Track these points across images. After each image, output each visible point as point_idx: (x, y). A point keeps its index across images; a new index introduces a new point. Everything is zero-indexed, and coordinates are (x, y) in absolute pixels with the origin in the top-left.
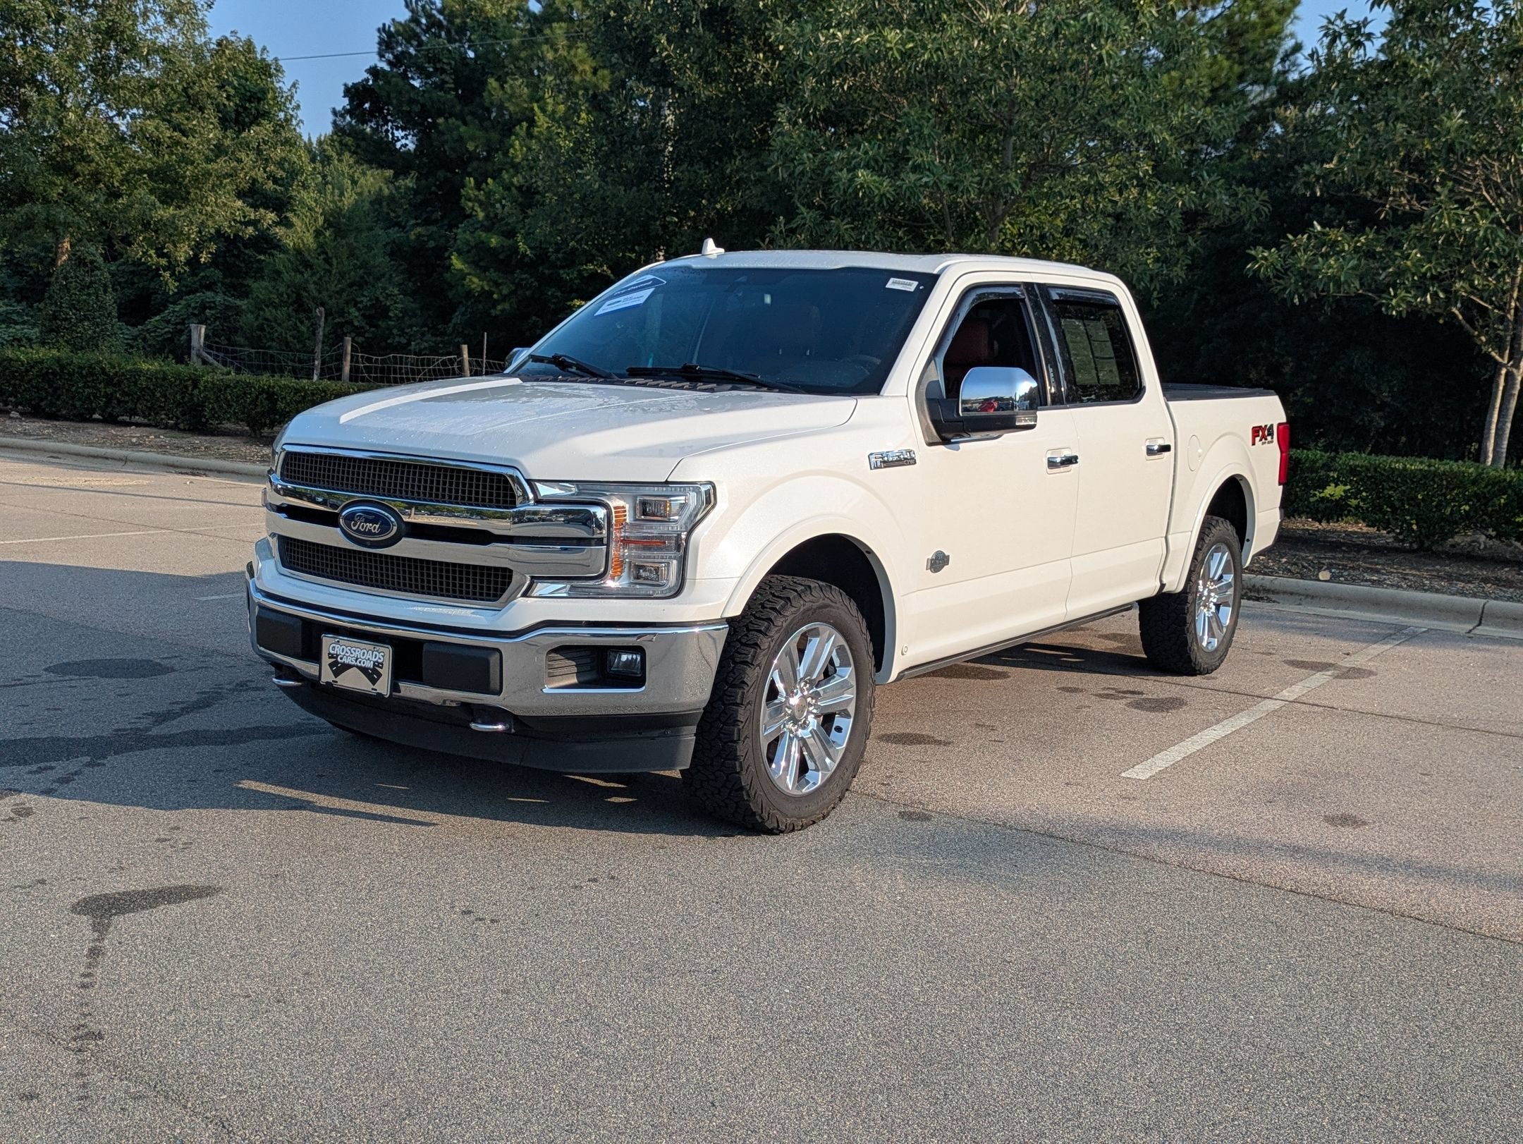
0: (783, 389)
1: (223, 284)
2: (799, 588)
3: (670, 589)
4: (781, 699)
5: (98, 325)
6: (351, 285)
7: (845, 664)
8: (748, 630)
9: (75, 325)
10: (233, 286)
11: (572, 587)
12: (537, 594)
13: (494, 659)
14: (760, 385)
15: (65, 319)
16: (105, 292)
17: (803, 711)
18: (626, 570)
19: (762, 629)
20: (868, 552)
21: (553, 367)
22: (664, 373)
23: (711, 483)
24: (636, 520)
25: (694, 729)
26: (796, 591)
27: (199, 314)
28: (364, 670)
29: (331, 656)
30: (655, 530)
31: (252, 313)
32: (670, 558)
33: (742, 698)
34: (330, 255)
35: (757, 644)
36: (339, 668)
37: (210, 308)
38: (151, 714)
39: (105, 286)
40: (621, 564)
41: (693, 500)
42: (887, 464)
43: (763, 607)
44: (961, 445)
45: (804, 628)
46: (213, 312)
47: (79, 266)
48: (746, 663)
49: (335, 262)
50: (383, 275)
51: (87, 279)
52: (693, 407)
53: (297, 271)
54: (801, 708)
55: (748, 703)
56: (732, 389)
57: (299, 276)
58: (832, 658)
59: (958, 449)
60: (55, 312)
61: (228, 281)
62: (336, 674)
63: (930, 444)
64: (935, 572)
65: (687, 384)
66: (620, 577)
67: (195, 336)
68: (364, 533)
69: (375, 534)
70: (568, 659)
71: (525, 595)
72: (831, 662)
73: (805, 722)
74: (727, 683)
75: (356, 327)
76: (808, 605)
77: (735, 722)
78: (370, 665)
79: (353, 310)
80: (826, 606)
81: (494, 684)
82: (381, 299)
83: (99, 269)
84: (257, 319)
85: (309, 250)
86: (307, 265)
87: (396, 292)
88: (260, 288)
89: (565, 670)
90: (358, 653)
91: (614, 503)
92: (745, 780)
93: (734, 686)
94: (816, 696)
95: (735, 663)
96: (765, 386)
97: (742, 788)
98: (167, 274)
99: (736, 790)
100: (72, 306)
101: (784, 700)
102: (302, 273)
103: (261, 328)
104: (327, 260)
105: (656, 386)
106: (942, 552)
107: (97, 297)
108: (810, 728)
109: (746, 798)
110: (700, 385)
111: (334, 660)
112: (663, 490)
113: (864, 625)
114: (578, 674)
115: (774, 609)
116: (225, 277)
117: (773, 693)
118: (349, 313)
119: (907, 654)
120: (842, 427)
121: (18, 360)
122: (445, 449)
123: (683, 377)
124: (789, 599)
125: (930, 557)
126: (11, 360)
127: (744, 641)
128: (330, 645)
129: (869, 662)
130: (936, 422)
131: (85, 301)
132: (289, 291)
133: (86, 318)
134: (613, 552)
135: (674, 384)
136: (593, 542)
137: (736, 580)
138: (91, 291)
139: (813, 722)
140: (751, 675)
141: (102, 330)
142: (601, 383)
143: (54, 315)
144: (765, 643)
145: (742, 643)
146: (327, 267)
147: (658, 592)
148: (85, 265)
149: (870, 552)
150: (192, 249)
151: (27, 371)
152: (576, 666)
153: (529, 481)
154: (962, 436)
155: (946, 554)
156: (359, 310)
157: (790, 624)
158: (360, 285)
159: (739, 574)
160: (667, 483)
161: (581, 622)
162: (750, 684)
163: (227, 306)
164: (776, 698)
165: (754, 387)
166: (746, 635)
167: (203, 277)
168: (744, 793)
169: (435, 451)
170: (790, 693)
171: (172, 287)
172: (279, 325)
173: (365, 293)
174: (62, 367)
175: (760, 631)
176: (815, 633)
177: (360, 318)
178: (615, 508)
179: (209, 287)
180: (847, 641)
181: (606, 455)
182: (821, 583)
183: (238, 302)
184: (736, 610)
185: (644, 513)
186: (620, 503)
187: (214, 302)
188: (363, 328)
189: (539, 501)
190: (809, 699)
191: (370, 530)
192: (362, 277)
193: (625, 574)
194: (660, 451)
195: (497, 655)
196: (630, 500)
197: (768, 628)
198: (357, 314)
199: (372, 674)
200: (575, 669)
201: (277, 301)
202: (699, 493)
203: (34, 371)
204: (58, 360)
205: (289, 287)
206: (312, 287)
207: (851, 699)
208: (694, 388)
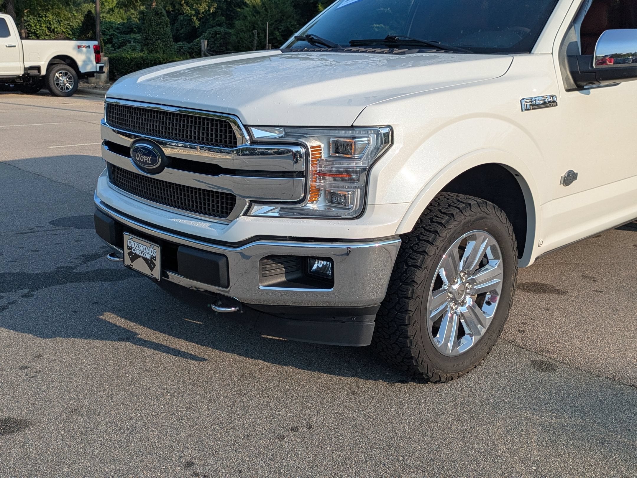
0: (456, 51)
1: (226, 23)
2: (462, 206)
3: (355, 211)
4: (445, 287)
5: (164, 42)
6: (276, 21)
7: (496, 258)
8: (419, 240)
9: (154, 42)
10: (230, 24)
11: (281, 208)
12: (255, 214)
13: (222, 262)
14: (439, 49)
15: (151, 39)
16: (167, 27)
17: (462, 294)
18: (322, 195)
19: (430, 239)
20: (517, 175)
21: (305, 43)
22: (374, 44)
23: (389, 126)
24: (330, 156)
25: (374, 317)
26: (458, 208)
27: (214, 37)
28: (146, 260)
29: (130, 248)
30: (343, 165)
31: (235, 35)
32: (355, 187)
33: (413, 293)
34: (267, 7)
35: (425, 252)
36: (134, 257)
37: (219, 34)
38: (83, 256)
39: (167, 24)
40: (317, 191)
41: (372, 140)
42: (534, 106)
43: (432, 221)
44: (591, 91)
45: (464, 236)
46: (220, 36)
47: (156, 15)
48: (416, 266)
49: (269, 11)
50: (290, 16)
51: (159, 21)
52: (383, 65)
53: (253, 15)
54: (460, 292)
55: (417, 297)
56: (418, 52)
57: (254, 18)
58: (486, 254)
59: (589, 93)
60: (146, 36)
61: (228, 22)
62: (132, 260)
63: (568, 90)
64: (567, 185)
65: (386, 50)
66: (317, 201)
67: (203, 45)
68: (143, 162)
69: (149, 164)
70: (278, 263)
71: (245, 214)
72: (485, 256)
73: (463, 302)
74: (401, 281)
75: (279, 41)
76: (468, 218)
77: (407, 311)
78: (149, 257)
79: (277, 33)
80: (482, 218)
81: (223, 280)
82: (289, 27)
83: (164, 16)
84: (237, 38)
85: (258, 6)
86: (258, 12)
87: (296, 24)
88: (238, 23)
89: (276, 271)
90: (142, 248)
91: (311, 143)
92: (414, 353)
93: (405, 283)
94: (472, 282)
95: (408, 266)
96: (443, 49)
97: (412, 358)
98: (195, 18)
99: (408, 359)
100: (153, 34)
101: (447, 288)
102: (255, 17)
103: (239, 42)
104: (266, 10)
105: (365, 52)
106: (572, 171)
107: (163, 29)
108: (467, 305)
109: (415, 364)
110: (396, 50)
111: (130, 251)
112: (350, 133)
113: (512, 228)
114: (286, 274)
115: (440, 224)
116: (227, 20)
117: (439, 282)
118: (275, 34)
119: (542, 246)
120: (501, 78)
121: (127, 58)
122: (191, 101)
123: (386, 45)
124: (452, 215)
125: (563, 175)
126: (124, 58)
127: (415, 248)
128: (129, 240)
129: (514, 254)
130: (573, 74)
131: (158, 31)
132: (250, 25)
133: (159, 39)
134: (310, 183)
135: (379, 50)
136: (295, 175)
137: (409, 204)
138: (161, 26)
139: (469, 301)
140: (420, 276)
141: (166, 44)
142: (330, 51)
143: (146, 37)
144: (431, 250)
145: (413, 250)
146: (266, 13)
147: (346, 214)
148: (158, 14)
149: (518, 175)
150: (207, 6)
151: (131, 63)
152: (285, 268)
153: (245, 126)
154: (593, 83)
155: (575, 172)
156: (280, 32)
157: (453, 234)
158: (280, 21)
159: (411, 199)
160: (352, 127)
161: (285, 237)
162: (419, 282)
163: (225, 33)
164: (441, 287)
165: (435, 50)
166: (417, 244)
167: (218, 20)
168: (414, 361)
169: (185, 103)
170: (452, 282)
171: (197, 24)
172: (246, 40)
173: (282, 24)
174: (144, 60)
175: (428, 242)
176: (473, 238)
177: (280, 36)
178: (311, 147)
179: (220, 25)
180: (498, 241)
181: (305, 105)
182: (479, 201)
183: (230, 31)
184: (408, 228)
185: (337, 150)
186: (317, 143)
187: (220, 31)
188: (281, 40)
189: (253, 143)
190: (467, 284)
191: (146, 161)
192: (281, 17)
193: (321, 199)
194: (349, 101)
195: (225, 259)
196: (325, 141)
197: (434, 239)
198: (279, 34)
199: (151, 264)
200: (284, 270)
201: (245, 29)
202: (378, 134)
203: (133, 63)
204: (142, 57)
205: (250, 23)
206: (259, 23)
207: (499, 282)
208: (391, 53)
